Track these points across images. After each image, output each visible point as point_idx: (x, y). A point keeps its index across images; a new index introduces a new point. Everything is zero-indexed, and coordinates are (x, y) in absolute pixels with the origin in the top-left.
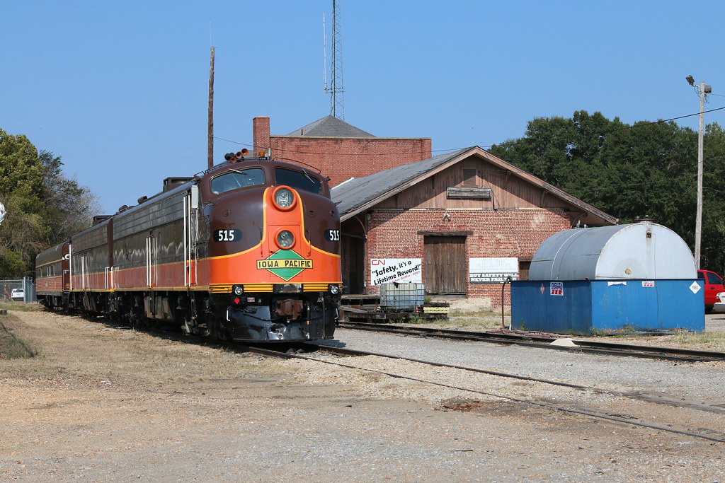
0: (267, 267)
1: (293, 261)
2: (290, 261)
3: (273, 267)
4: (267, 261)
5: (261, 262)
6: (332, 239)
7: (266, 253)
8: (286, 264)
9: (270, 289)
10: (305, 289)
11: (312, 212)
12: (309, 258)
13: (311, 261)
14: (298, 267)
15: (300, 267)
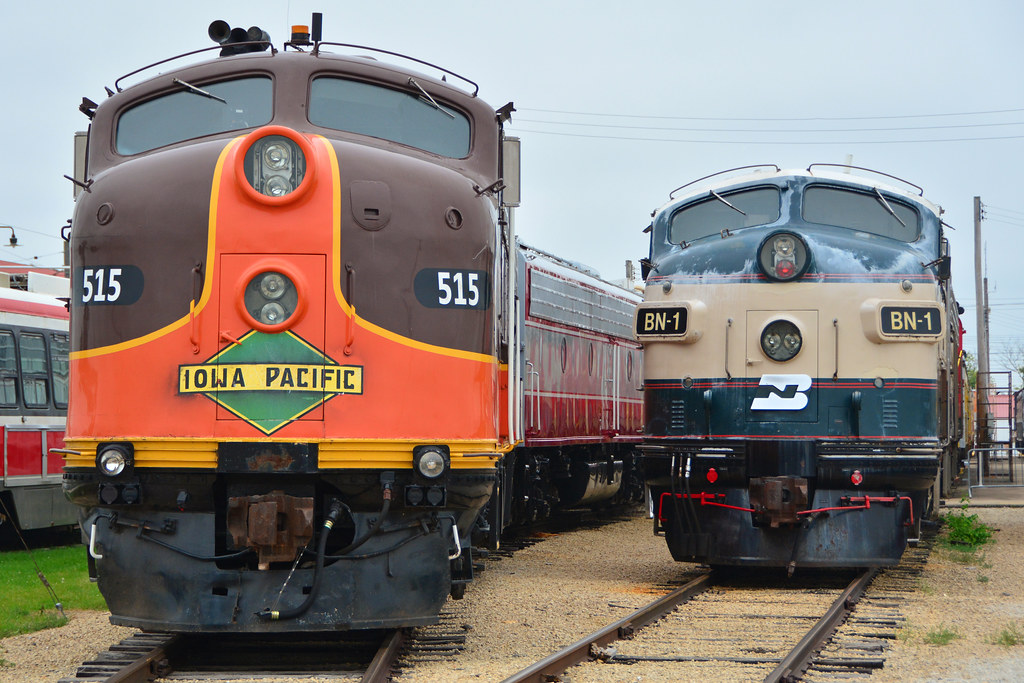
0: (208, 387)
1: (294, 369)
2: (282, 368)
3: (229, 388)
4: (208, 369)
5: (193, 370)
6: (443, 301)
7: (209, 343)
8: (269, 380)
9: (206, 459)
10: (327, 460)
11: (376, 212)
12: (350, 360)
13: (358, 371)
14: (310, 388)
15: (319, 388)
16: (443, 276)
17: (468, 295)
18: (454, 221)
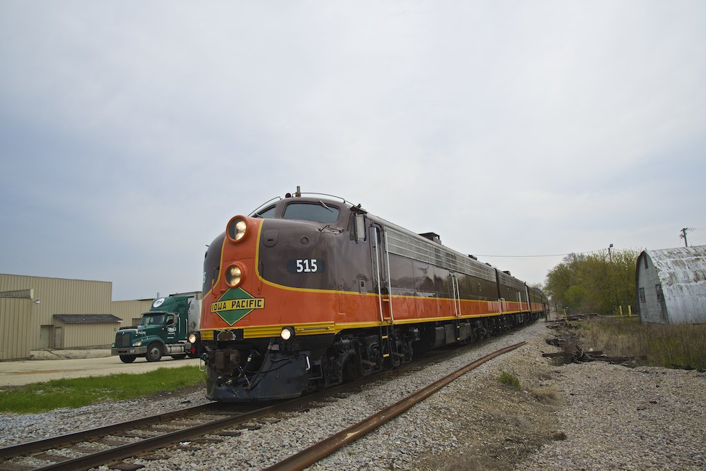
0: (217, 310)
1: (240, 301)
2: (237, 301)
3: (222, 310)
4: (218, 303)
6: (300, 271)
7: (219, 294)
8: (233, 306)
9: (210, 337)
10: (246, 335)
11: (272, 240)
12: (261, 296)
13: (263, 300)
14: (245, 308)
15: (249, 307)
16: (298, 261)
17: (311, 267)
18: (305, 240)
